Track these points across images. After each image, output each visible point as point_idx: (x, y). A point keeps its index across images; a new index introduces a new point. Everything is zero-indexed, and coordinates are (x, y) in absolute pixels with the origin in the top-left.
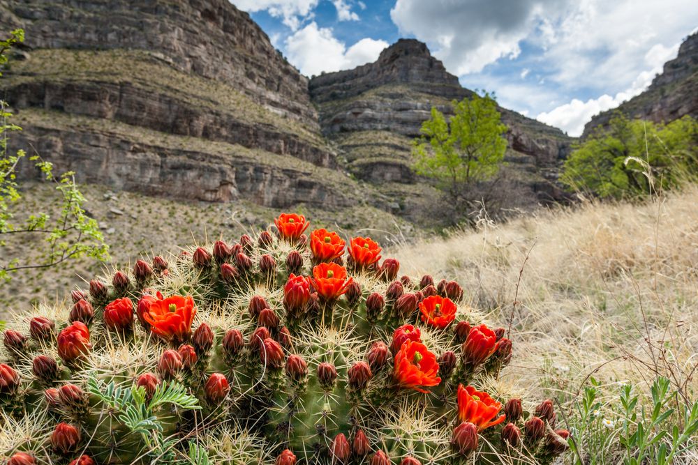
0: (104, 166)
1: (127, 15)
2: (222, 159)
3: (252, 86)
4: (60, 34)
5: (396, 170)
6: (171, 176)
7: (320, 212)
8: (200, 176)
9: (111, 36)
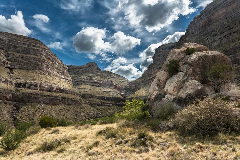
0: (39, 100)
1: (34, 62)
2: (59, 97)
3: (59, 75)
4: (18, 65)
5: (90, 95)
6: (51, 101)
7: (76, 106)
8: (56, 100)
9: (30, 67)
